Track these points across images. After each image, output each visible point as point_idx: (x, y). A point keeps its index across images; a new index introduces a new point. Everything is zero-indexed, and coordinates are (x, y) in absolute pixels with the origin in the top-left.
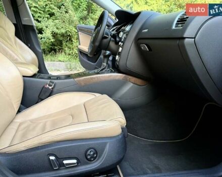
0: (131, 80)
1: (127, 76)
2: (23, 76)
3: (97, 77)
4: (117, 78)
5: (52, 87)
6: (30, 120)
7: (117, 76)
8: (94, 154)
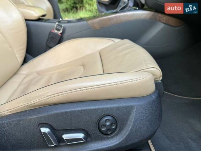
0: (161, 19)
1: (156, 14)
2: (26, 20)
3: (116, 17)
4: (142, 17)
5: (61, 31)
6: (36, 72)
7: (143, 14)
8: (111, 125)
